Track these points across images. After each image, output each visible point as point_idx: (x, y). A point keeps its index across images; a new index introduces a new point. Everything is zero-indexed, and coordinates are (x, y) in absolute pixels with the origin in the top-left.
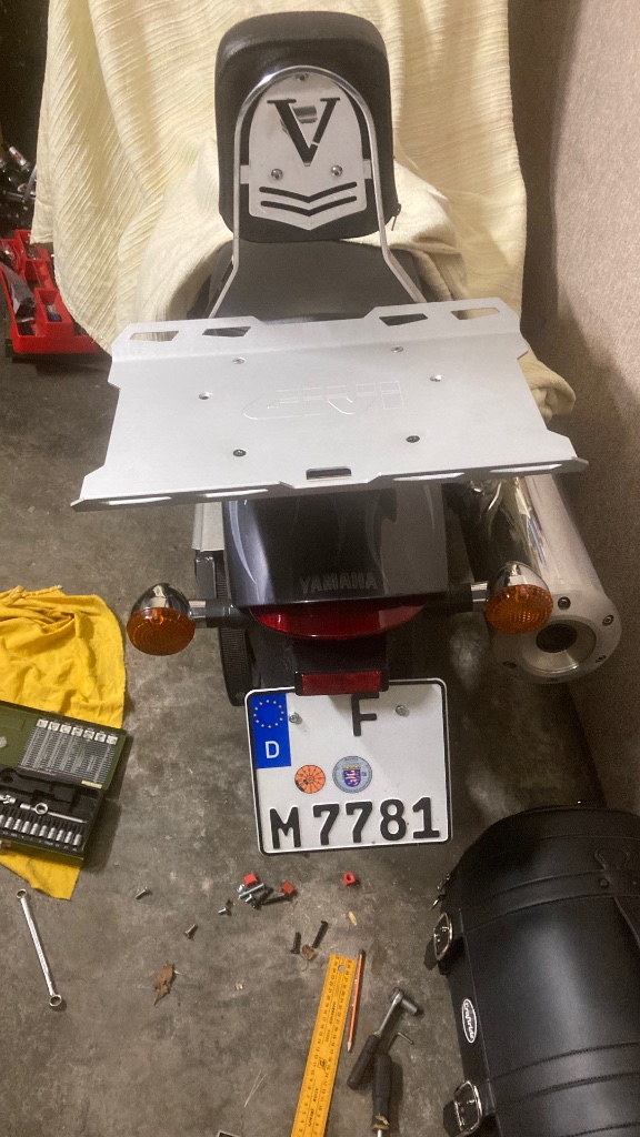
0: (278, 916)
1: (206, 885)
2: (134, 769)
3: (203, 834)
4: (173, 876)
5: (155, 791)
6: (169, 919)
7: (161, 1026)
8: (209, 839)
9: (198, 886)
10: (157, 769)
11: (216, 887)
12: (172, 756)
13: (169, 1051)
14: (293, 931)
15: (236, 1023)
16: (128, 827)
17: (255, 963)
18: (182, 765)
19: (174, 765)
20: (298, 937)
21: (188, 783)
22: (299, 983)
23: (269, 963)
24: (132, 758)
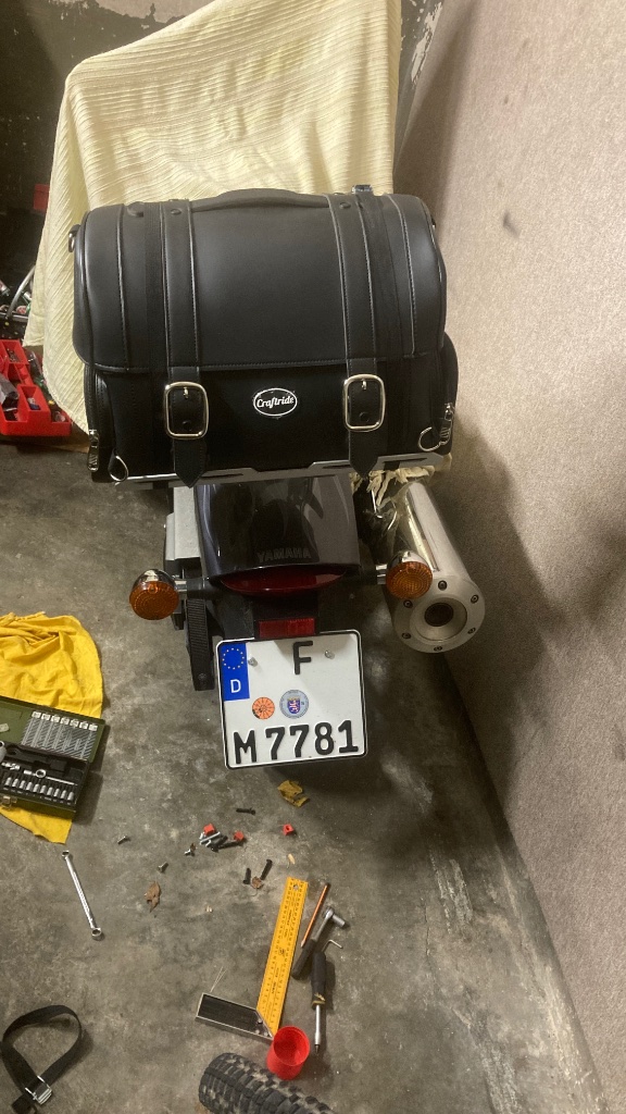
0: (232, 857)
1: (174, 834)
2: (112, 750)
3: (169, 797)
4: (146, 827)
5: (129, 766)
6: (145, 859)
7: (143, 934)
8: (174, 801)
9: (167, 835)
10: (130, 750)
11: (181, 836)
12: (142, 740)
13: (149, 951)
14: (245, 868)
15: (202, 934)
16: (109, 792)
17: (214, 891)
18: (150, 747)
19: (145, 747)
20: (249, 872)
21: (156, 760)
22: (250, 906)
23: (226, 891)
24: (110, 741)
